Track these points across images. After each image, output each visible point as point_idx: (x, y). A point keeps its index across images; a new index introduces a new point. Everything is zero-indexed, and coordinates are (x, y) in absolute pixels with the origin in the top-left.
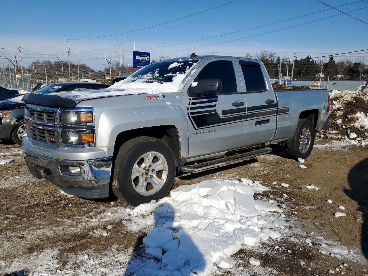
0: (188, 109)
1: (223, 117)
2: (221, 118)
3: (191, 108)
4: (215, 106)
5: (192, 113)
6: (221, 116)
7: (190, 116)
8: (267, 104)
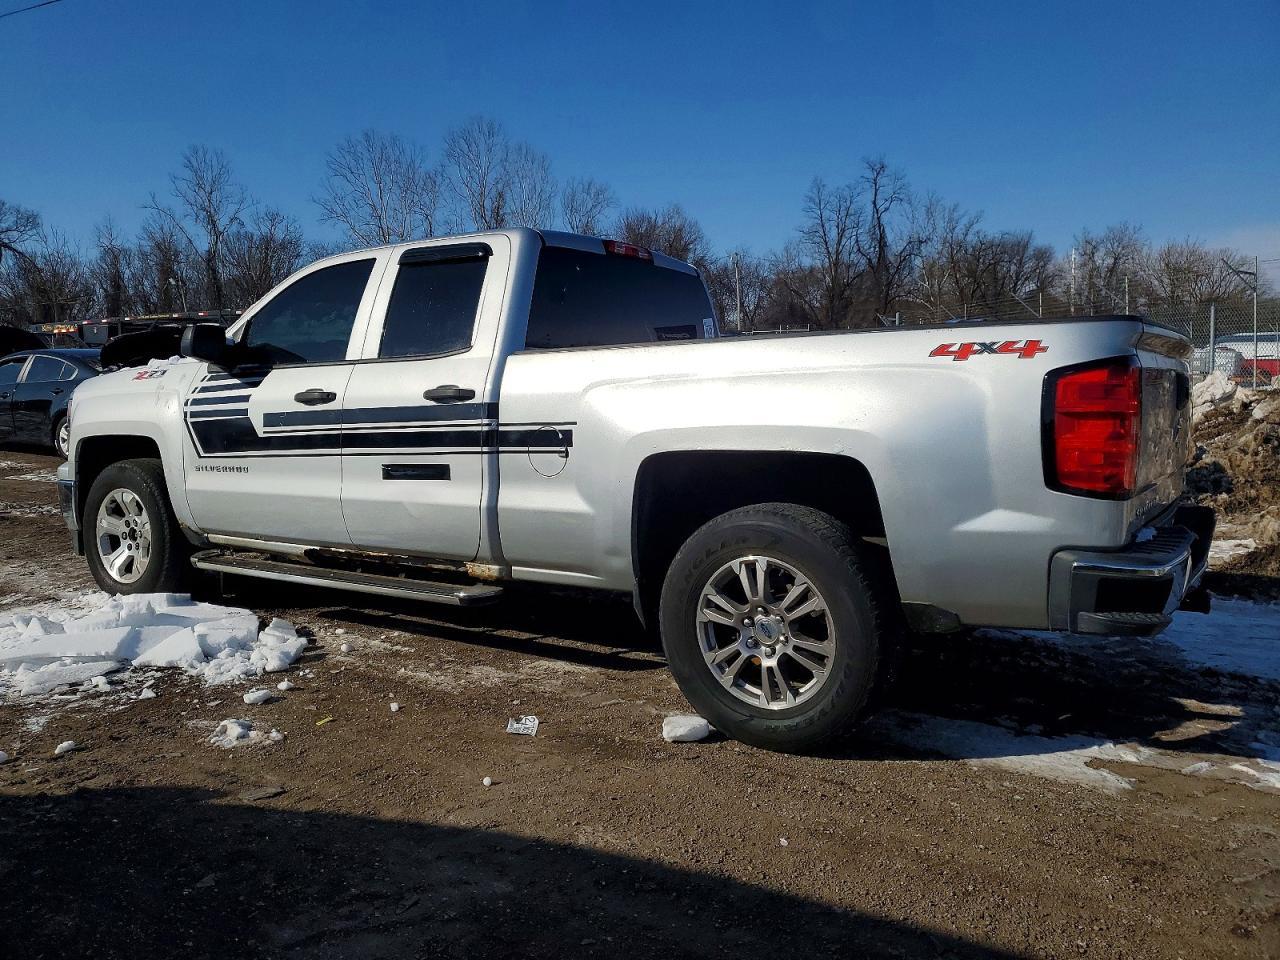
0: (186, 404)
1: (264, 432)
2: (261, 434)
3: (194, 400)
4: (246, 399)
5: (193, 415)
6: (261, 431)
7: (189, 420)
8: (433, 403)
